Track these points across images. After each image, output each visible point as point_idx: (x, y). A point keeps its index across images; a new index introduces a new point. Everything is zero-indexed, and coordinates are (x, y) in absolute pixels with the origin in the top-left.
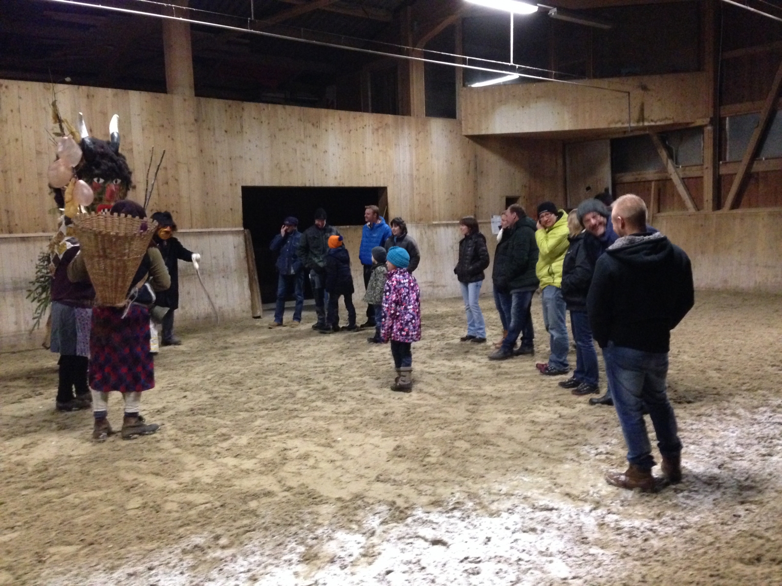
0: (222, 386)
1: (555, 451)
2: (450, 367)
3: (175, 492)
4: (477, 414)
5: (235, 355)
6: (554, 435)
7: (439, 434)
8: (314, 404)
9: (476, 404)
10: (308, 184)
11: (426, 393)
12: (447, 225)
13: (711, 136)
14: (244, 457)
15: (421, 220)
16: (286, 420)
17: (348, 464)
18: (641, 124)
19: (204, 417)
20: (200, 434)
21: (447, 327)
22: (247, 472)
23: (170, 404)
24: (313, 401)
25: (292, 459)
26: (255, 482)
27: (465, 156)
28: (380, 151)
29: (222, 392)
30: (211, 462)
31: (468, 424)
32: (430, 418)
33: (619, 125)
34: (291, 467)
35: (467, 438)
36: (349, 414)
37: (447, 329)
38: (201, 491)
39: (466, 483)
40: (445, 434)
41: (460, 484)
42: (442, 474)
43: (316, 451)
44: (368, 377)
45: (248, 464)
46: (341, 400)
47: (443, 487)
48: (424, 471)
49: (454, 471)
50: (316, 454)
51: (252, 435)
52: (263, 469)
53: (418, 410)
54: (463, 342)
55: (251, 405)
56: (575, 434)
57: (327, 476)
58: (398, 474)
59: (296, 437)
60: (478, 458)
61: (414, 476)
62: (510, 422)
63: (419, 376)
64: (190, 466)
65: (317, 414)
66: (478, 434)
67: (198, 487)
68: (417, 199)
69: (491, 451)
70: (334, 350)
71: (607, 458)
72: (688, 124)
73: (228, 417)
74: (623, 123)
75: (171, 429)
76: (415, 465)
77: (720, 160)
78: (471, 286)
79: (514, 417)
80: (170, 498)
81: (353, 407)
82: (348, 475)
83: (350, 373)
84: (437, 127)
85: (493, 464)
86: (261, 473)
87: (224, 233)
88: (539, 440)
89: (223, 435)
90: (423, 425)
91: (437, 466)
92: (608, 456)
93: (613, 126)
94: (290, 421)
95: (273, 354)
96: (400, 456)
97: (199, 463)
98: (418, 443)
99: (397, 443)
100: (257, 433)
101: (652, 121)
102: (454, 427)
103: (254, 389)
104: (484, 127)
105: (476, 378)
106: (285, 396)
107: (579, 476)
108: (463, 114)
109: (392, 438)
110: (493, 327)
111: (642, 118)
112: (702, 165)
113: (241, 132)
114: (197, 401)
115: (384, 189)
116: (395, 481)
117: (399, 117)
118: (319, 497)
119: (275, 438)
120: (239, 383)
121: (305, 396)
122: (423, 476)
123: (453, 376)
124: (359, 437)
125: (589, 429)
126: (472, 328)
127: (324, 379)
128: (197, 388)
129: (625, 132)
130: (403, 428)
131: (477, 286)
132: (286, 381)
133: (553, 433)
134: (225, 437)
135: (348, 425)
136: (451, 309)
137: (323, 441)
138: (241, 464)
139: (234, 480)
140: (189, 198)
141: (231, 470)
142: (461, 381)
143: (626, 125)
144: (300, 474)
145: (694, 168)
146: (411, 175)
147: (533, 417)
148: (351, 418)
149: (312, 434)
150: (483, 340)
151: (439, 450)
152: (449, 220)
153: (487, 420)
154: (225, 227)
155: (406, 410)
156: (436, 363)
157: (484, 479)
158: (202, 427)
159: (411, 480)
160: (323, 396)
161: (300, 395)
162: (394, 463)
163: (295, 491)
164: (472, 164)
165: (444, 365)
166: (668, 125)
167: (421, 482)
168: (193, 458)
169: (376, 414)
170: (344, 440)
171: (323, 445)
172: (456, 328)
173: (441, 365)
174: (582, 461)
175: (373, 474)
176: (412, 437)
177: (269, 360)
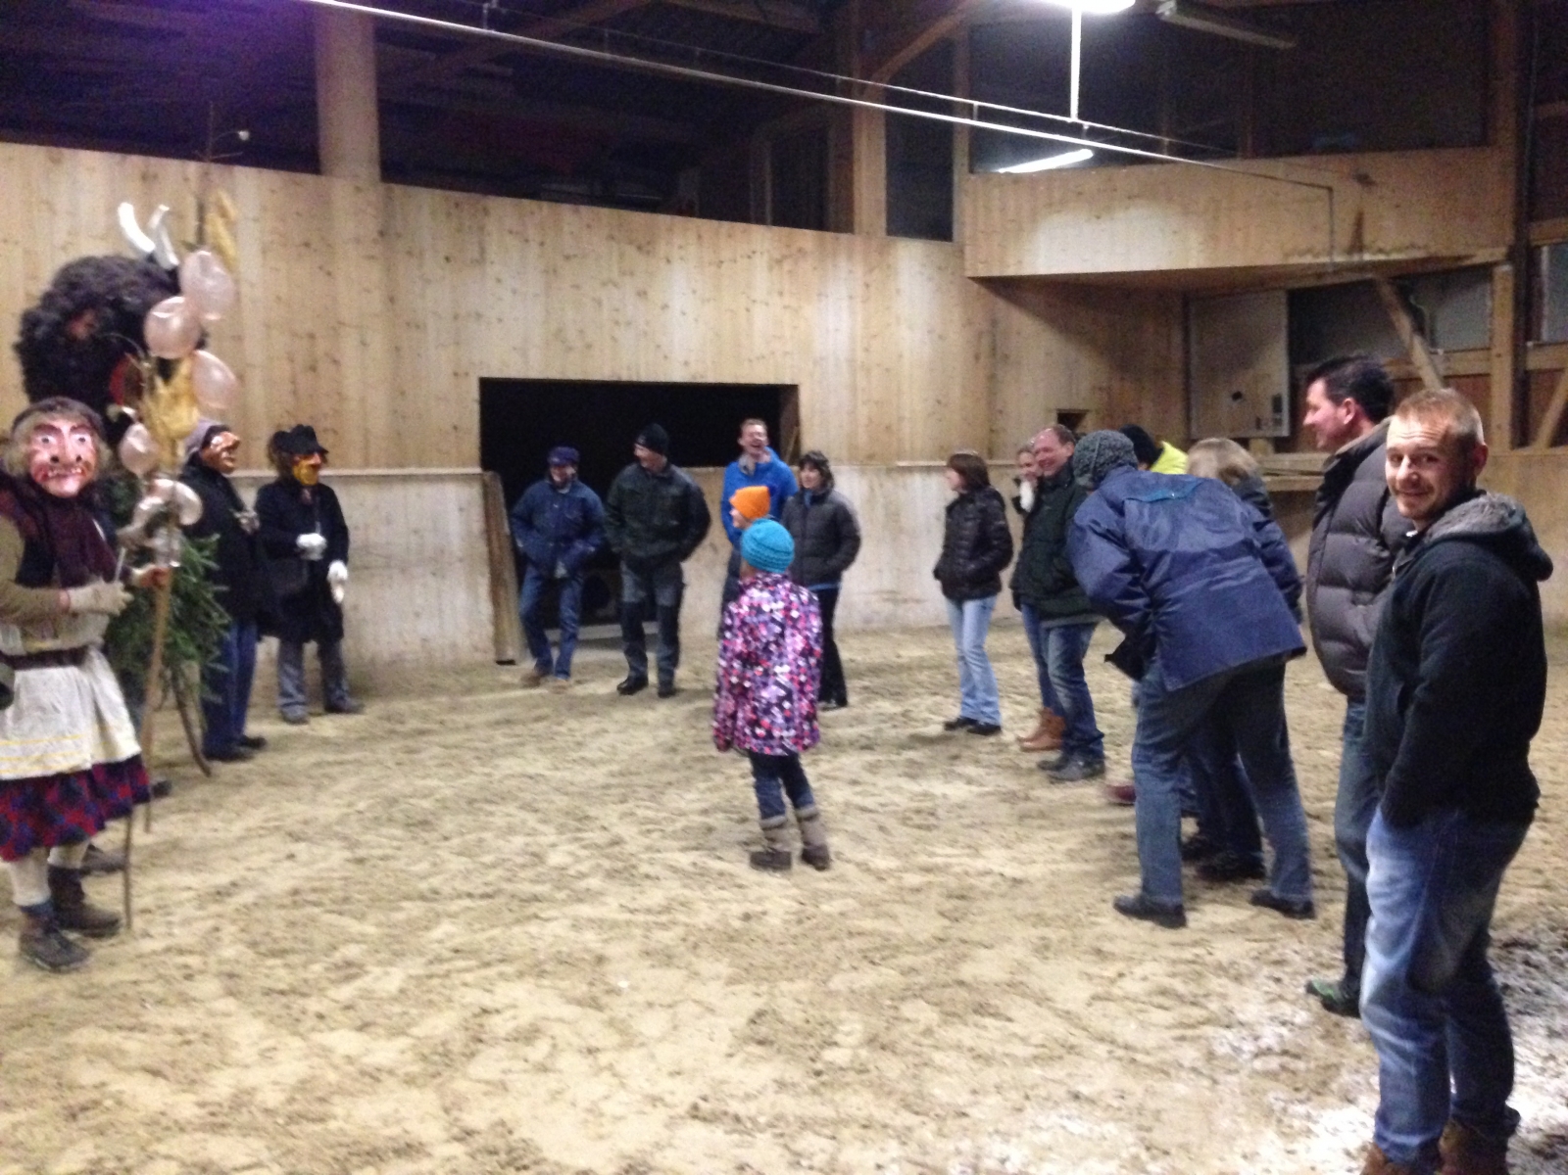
0: (384, 831)
1: (1151, 1040)
2: (914, 797)
3: (182, 1130)
4: (965, 924)
5: (437, 750)
6: (1149, 994)
7: (868, 978)
8: (583, 884)
9: (962, 897)
10: (625, 376)
11: (848, 861)
12: (928, 470)
13: (1510, 285)
14: (381, 1031)
15: (871, 457)
16: (508, 926)
17: (631, 1062)
18: (1356, 258)
19: (316, 910)
20: (293, 959)
21: (918, 695)
22: (373, 1076)
23: (250, 875)
24: (582, 876)
25: (496, 1041)
26: (386, 1107)
27: (969, 323)
28: (785, 307)
29: (380, 846)
30: (296, 1043)
31: (939, 954)
32: (850, 934)
33: (1308, 259)
34: (487, 1065)
35: (931, 994)
36: (659, 913)
37: (916, 701)
38: (249, 1130)
39: (917, 1134)
40: (881, 981)
41: (903, 1136)
42: (858, 1102)
43: (561, 1020)
44: (720, 816)
45: (385, 1052)
46: (647, 876)
47: (858, 1144)
48: (814, 1091)
49: (890, 1093)
50: (557, 1029)
51: (416, 966)
52: (415, 1069)
53: (825, 908)
54: (949, 733)
55: (435, 882)
56: (1201, 992)
57: (568, 1096)
58: (748, 1097)
59: (521, 975)
60: (953, 1054)
61: (788, 1104)
62: (1043, 949)
63: (839, 816)
64: (246, 1053)
65: (585, 910)
66: (961, 983)
67: (244, 1118)
68: (863, 412)
69: (987, 1034)
70: (659, 745)
71: (1283, 1068)
72: (1459, 258)
73: (376, 916)
74: (1317, 255)
75: (233, 942)
76: (794, 1073)
77: (1528, 338)
78: (971, 607)
79: (1052, 934)
80: (162, 1148)
81: (673, 893)
82: (623, 1096)
83: (683, 805)
84: (912, 256)
85: (991, 1075)
86: (410, 1081)
87: (440, 478)
88: (1112, 1007)
89: (349, 964)
90: (831, 949)
91: (851, 1077)
92: (1286, 1059)
93: (1295, 260)
94: (516, 930)
95: (520, 749)
96: (761, 1043)
97: (270, 1043)
98: (811, 1003)
99: (758, 1003)
100: (431, 962)
101: (1381, 251)
102: (907, 960)
103: (456, 841)
104: (1011, 261)
105: (971, 826)
106: (520, 860)
107: (1210, 1123)
108: (968, 231)
109: (749, 987)
110: (1019, 698)
111: (1357, 245)
112: (1489, 349)
113: (481, 260)
114: (316, 867)
115: (791, 390)
116: (737, 1119)
117: (829, 236)
118: (536, 1163)
119: (469, 977)
120: (424, 824)
121: (568, 860)
122: (811, 1107)
123: (917, 820)
124: (673, 977)
125: (1238, 979)
126: (970, 701)
127: (621, 818)
128: (328, 832)
129: (1320, 276)
130: (779, 960)
131: (984, 608)
132: (531, 820)
133: (1146, 986)
134: (349, 970)
135: (652, 945)
136: (931, 653)
137: (582, 989)
138: (368, 1051)
139: (336, 1099)
140: (363, 400)
141: (336, 1068)
142: (935, 832)
143: (1324, 259)
144: (503, 1087)
145: (1471, 356)
146: (851, 361)
147: (1098, 938)
148: (663, 926)
149: (562, 968)
150: (992, 729)
151: (859, 1027)
152: (932, 458)
153: (986, 940)
154: (442, 465)
155: (796, 906)
156: (882, 782)
157: (965, 1121)
158: (304, 941)
159: (780, 1117)
160: (607, 864)
161: (556, 858)
162: (747, 1061)
163: (479, 1141)
164: (985, 341)
165: (898, 790)
166: (1415, 261)
167: (805, 1125)
168: (257, 1027)
169: (723, 918)
170: (634, 988)
171: (579, 1003)
172: (938, 698)
173: (895, 790)
174: (1221, 1077)
175: (684, 1094)
176: (800, 985)
177: (509, 765)
